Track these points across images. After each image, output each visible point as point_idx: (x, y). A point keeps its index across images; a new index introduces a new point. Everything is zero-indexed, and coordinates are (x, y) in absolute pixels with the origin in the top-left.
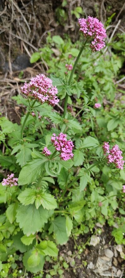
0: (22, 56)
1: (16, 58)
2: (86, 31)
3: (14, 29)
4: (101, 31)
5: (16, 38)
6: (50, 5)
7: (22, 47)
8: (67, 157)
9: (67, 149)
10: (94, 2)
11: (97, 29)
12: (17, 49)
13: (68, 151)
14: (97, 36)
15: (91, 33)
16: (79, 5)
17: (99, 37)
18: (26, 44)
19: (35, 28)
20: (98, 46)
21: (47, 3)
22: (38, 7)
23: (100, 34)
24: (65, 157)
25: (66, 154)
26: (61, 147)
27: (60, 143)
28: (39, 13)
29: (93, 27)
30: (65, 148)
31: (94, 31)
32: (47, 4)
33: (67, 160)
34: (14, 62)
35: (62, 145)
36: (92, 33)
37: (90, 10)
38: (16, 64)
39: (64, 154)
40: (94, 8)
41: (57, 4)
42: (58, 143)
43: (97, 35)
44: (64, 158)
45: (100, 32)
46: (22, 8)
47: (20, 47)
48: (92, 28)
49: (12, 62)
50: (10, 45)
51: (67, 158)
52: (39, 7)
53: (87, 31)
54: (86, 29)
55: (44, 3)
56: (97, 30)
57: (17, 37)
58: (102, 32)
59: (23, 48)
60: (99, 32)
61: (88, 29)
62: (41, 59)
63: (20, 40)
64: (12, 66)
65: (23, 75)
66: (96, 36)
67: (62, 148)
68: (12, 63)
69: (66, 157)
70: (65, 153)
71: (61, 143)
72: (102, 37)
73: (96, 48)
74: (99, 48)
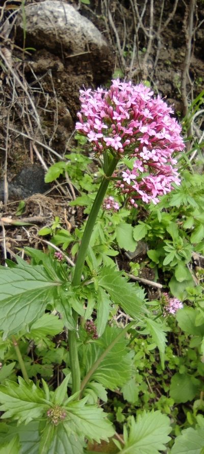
0: (31, 169)
1: (19, 174)
2: (96, 131)
3: (17, 121)
4: (158, 129)
5: (21, 137)
6: (89, 78)
7: (32, 152)
10: (174, 72)
11: (144, 124)
12: (22, 157)
14: (145, 148)
15: (119, 139)
16: (144, 77)
17: (154, 151)
18: (38, 146)
19: (56, 117)
20: (149, 186)
21: (83, 74)
22: (65, 81)
23: (155, 143)
28: (68, 91)
29: (128, 116)
31: (130, 131)
32: (82, 76)
34: (14, 182)
36: (122, 141)
37: (166, 85)
38: (19, 184)
40: (173, 81)
41: (103, 75)
43: (145, 145)
45: (158, 136)
46: (34, 83)
47: (29, 153)
48: (125, 122)
49: (10, 180)
50: (6, 150)
52: (68, 81)
53: (103, 131)
54: (98, 125)
55: (77, 75)
56: (143, 129)
57: (23, 134)
58: (164, 134)
59: (34, 153)
60: (153, 133)
61: (106, 127)
62: (65, 175)
63: (28, 140)
64: (9, 189)
65: (24, 209)
66: (141, 150)
68: (9, 183)
72: (164, 152)
73: (141, 192)
74: (155, 193)
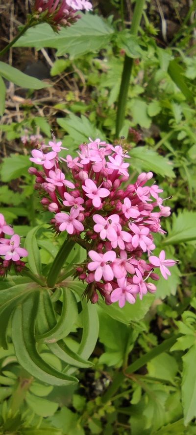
0: (35, 65)
8: (129, 277)
9: (133, 227)
13: (135, 241)
24: (114, 283)
25: (124, 256)
26: (90, 209)
27: (80, 182)
30: (115, 218)
33: (131, 299)
35: (98, 195)
39: (111, 256)
42: (70, 185)
44: (109, 287)
51: (134, 288)
67: (97, 218)
69: (122, 281)
70: (118, 251)
71: (90, 186)
